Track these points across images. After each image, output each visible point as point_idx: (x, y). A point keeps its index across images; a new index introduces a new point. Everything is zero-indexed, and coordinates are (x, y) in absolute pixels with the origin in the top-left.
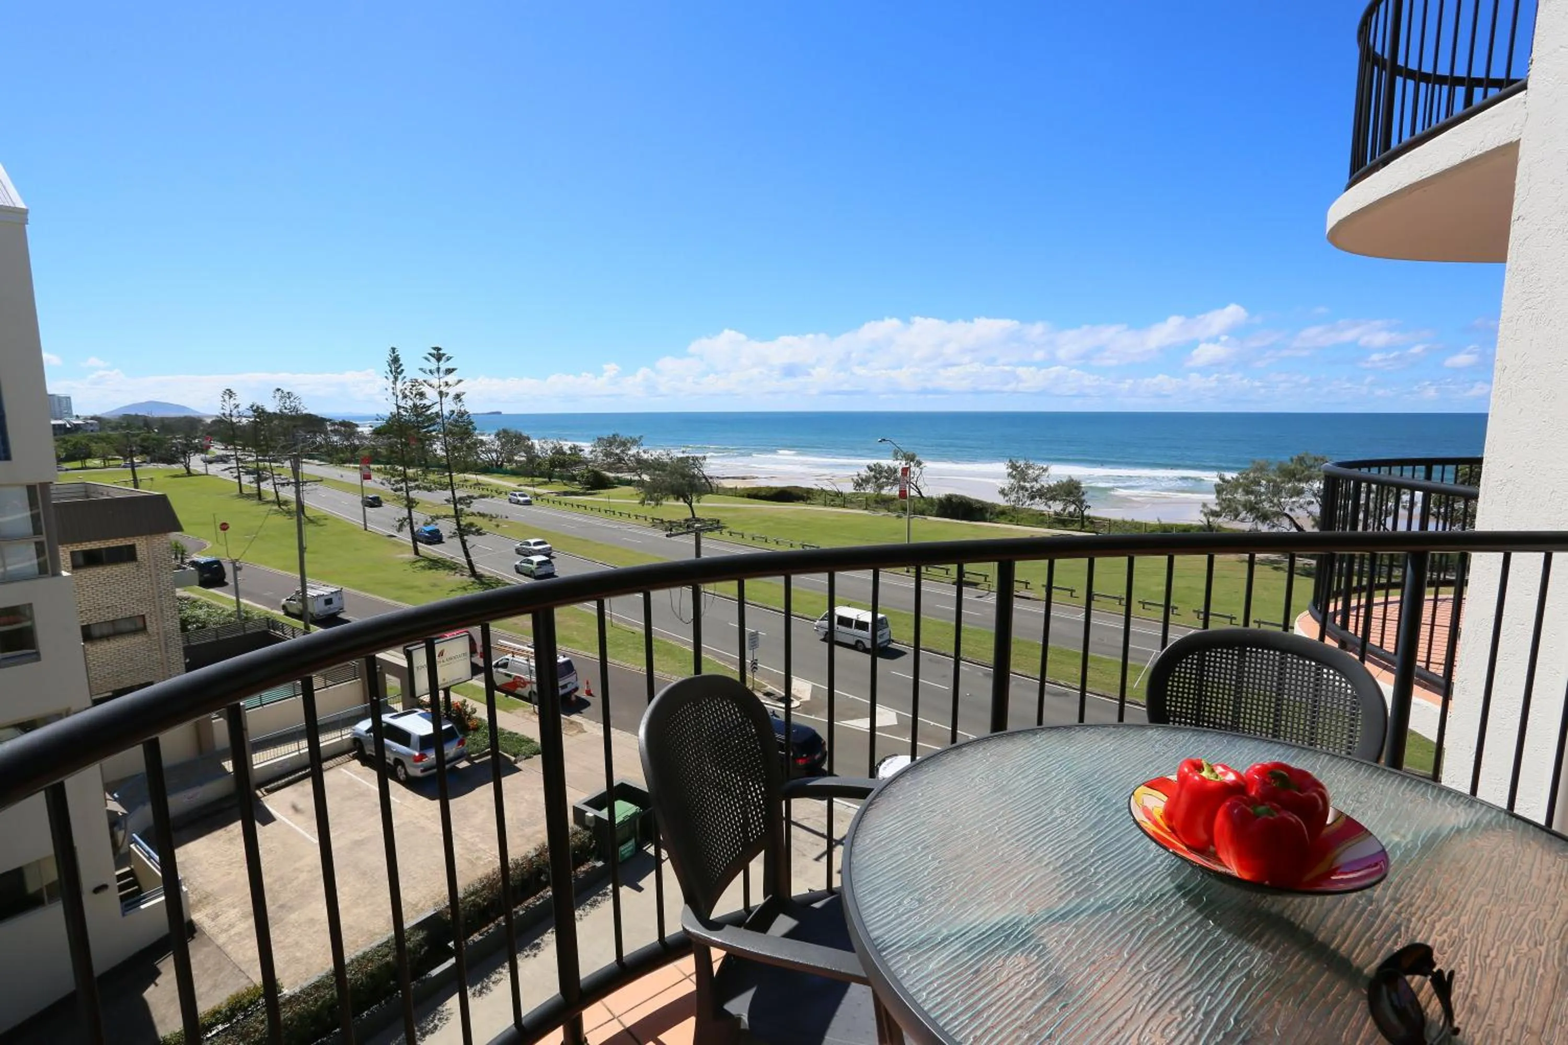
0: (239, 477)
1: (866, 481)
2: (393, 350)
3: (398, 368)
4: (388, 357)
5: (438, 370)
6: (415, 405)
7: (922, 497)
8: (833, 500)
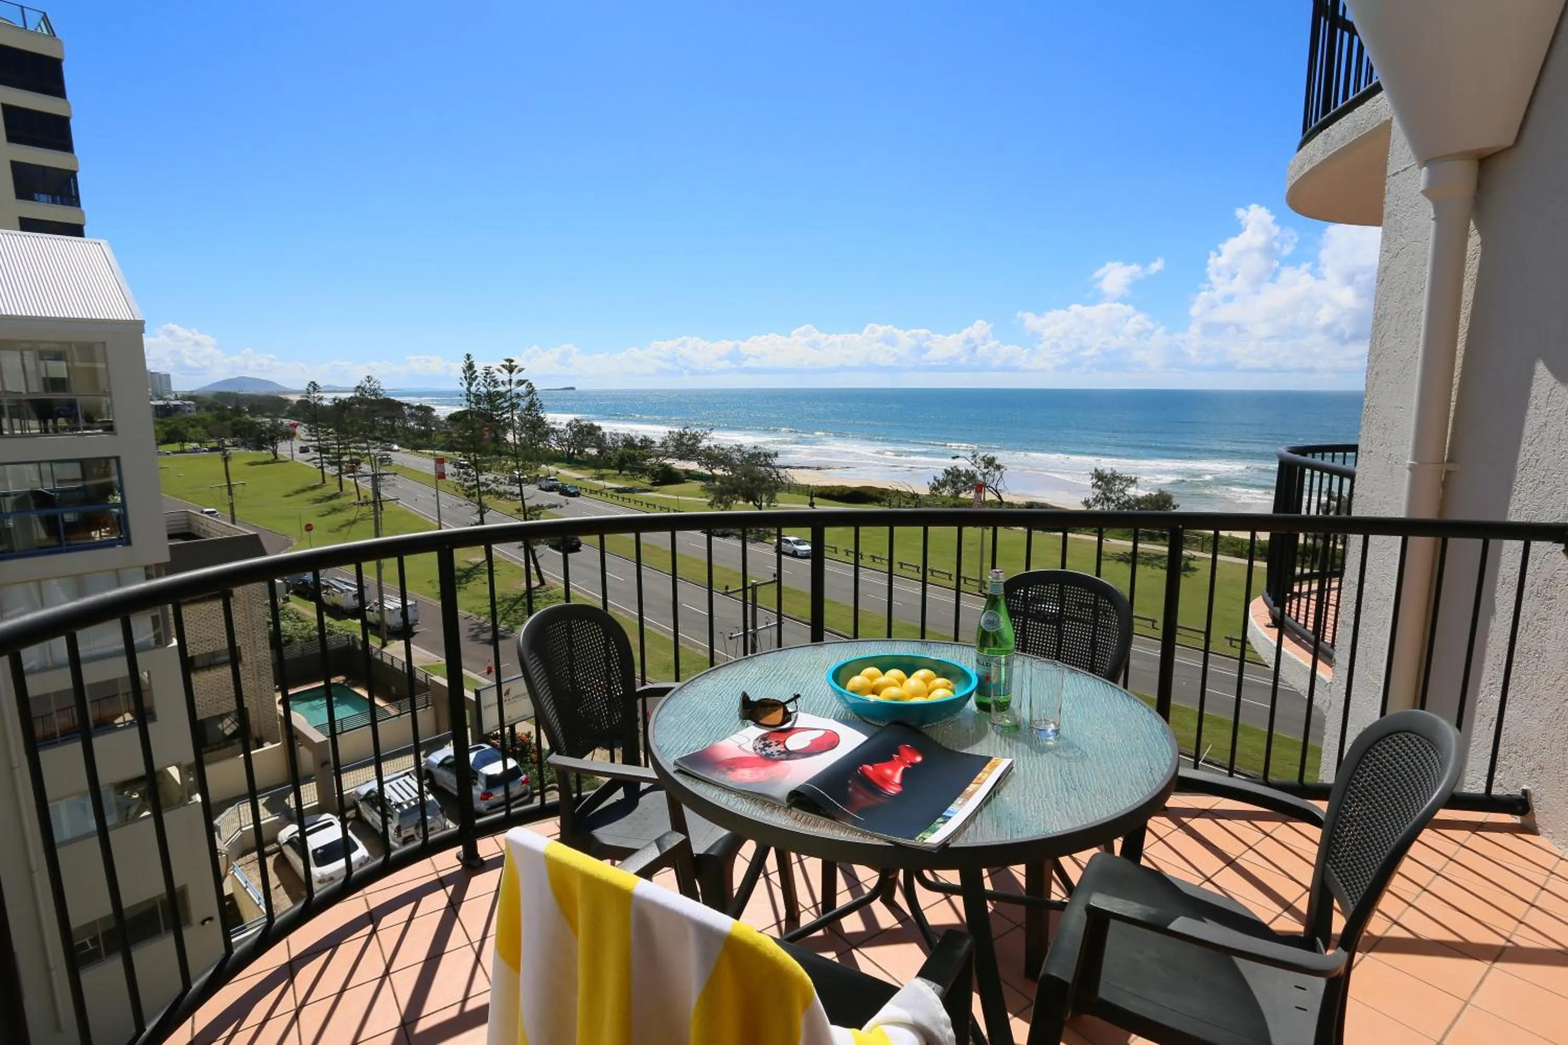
0: (322, 468)
1: (943, 484)
2: (468, 356)
3: (472, 374)
4: (462, 364)
5: (510, 381)
6: (488, 392)
7: (1002, 502)
8: (907, 503)
